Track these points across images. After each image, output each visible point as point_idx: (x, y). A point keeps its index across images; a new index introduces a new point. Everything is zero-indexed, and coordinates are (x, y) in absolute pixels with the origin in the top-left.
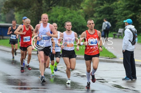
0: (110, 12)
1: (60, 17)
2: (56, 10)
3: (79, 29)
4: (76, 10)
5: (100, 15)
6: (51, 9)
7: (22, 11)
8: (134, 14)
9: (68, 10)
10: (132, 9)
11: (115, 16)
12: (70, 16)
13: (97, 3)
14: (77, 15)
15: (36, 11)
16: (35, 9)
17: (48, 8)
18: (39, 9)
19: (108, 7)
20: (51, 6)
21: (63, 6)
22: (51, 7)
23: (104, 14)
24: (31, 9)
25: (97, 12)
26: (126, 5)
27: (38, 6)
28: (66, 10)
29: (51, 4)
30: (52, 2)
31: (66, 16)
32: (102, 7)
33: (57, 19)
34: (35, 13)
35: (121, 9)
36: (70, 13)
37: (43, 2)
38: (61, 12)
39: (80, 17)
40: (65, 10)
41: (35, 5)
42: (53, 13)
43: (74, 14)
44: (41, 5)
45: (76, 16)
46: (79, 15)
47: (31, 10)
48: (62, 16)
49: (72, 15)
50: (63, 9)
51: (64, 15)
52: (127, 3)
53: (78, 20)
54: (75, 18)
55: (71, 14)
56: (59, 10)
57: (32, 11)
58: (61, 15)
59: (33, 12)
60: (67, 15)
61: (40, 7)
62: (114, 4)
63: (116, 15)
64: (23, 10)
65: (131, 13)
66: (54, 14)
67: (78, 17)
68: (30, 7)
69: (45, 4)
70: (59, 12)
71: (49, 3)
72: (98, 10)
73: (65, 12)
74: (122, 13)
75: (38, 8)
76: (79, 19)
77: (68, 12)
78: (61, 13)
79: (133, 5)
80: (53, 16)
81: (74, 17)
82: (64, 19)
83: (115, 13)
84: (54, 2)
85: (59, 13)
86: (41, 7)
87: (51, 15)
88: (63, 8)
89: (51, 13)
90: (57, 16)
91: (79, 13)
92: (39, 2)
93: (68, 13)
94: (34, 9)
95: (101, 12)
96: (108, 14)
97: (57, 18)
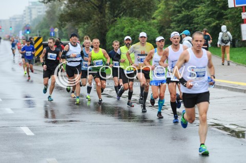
0: (190, 21)
1: (126, 30)
2: (121, 22)
4: (146, 20)
5: (179, 25)
6: (116, 20)
8: (217, 22)
9: (136, 21)
10: (215, 16)
11: (196, 26)
13: (174, 11)
15: (97, 24)
16: (96, 22)
17: (112, 20)
18: (101, 21)
19: (188, 15)
20: (116, 17)
21: (130, 16)
23: (182, 23)
24: (91, 21)
25: (175, 21)
26: (209, 12)
28: (133, 21)
30: (117, 12)
31: (133, 29)
32: (180, 15)
33: (123, 33)
34: (96, 26)
35: (202, 16)
36: (139, 24)
37: (106, 12)
38: (127, 23)
41: (95, 17)
42: (118, 26)
43: (144, 26)
44: (104, 16)
45: (146, 27)
46: (149, 27)
47: (91, 24)
49: (141, 26)
50: (130, 20)
51: (131, 27)
52: (209, 10)
56: (125, 21)
57: (93, 24)
58: (128, 27)
59: (94, 26)
60: (134, 27)
61: (102, 19)
62: (194, 10)
63: (197, 24)
64: (83, 23)
65: (214, 22)
68: (91, 19)
69: (109, 15)
71: (114, 13)
72: (175, 19)
73: (133, 23)
74: (203, 22)
76: (150, 31)
77: (136, 23)
78: (127, 25)
79: (216, 12)
80: (118, 29)
82: (132, 32)
83: (196, 21)
84: (120, 12)
85: (125, 25)
86: (104, 19)
87: (115, 28)
88: (130, 18)
90: (123, 29)
91: (150, 25)
92: (101, 13)
93: (136, 25)
94: (94, 22)
95: (179, 22)
96: (187, 23)
97: (122, 31)
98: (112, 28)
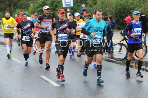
98: (14, 13)
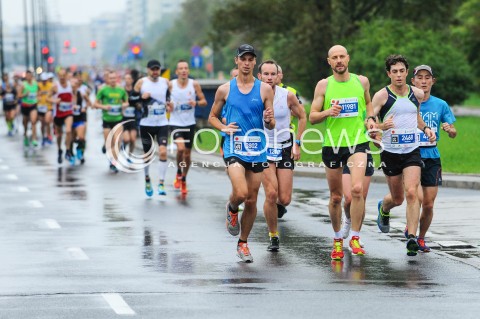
1: (383, 51)
2: (371, 32)
3: (445, 88)
4: (435, 28)
6: (357, 28)
7: (267, 38)
9: (410, 29)
12: (415, 49)
14: (440, 44)
15: (311, 37)
17: (349, 26)
18: (321, 30)
20: (359, 18)
21: (395, 17)
22: (357, 23)
24: (295, 30)
27: (316, 21)
28: (402, 28)
29: (357, 12)
30: (360, 6)
31: (402, 49)
33: (374, 60)
34: (308, 42)
36: (418, 37)
37: (333, 6)
38: (386, 35)
39: (448, 50)
40: (399, 28)
41: (307, 18)
42: (364, 41)
43: (429, 42)
44: (328, 18)
45: (435, 46)
46: (443, 45)
47: (296, 36)
48: (392, 47)
49: (422, 43)
50: (393, 27)
51: (396, 45)
53: (441, 61)
54: (432, 54)
55: (418, 41)
56: (380, 29)
58: (387, 46)
59: (302, 41)
60: (404, 45)
61: (322, 25)
66: (364, 44)
67: (442, 52)
68: (293, 23)
69: (339, 12)
70: (381, 37)
71: (353, 8)
73: (401, 34)
75: (316, 26)
76: (445, 55)
77: (410, 34)
78: (385, 39)
80: (361, 49)
81: (428, 50)
84: (368, 5)
85: (380, 40)
86: (327, 23)
87: (356, 47)
88: (394, 22)
89: (356, 42)
90: (375, 49)
91: (445, 39)
92: (321, 8)
93: (409, 40)
94: (303, 32)
97: (373, 55)
